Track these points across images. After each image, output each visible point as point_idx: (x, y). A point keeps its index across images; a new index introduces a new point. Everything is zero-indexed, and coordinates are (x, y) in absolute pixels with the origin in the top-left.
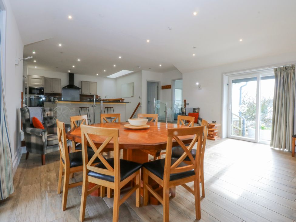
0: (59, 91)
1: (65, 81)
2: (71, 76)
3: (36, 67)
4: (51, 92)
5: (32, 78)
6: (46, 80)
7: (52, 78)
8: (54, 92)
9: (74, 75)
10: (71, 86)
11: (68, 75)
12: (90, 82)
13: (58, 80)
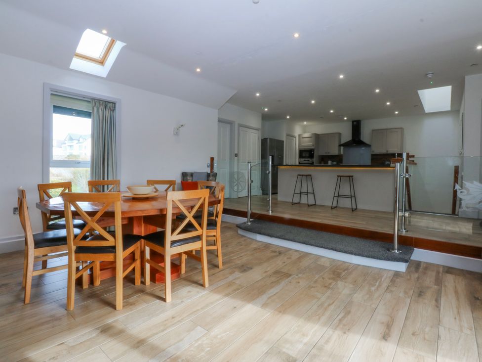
0: (336, 150)
3: (305, 123)
4: (326, 153)
5: (303, 138)
6: (318, 138)
7: (328, 134)
8: (328, 153)
9: (362, 121)
10: (356, 141)
11: (352, 124)
12: (386, 129)
13: (335, 135)
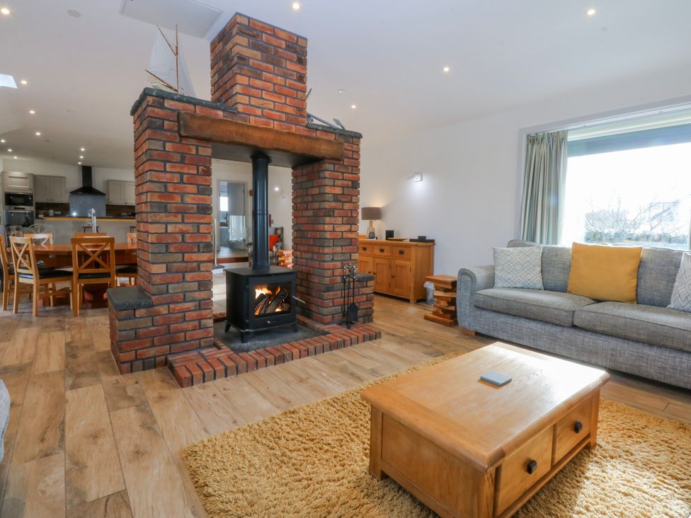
0: (64, 198)
1: (75, 181)
2: (87, 171)
3: (15, 158)
4: (48, 200)
5: (10, 177)
6: (35, 179)
7: (50, 176)
8: (52, 200)
9: (93, 168)
10: (87, 189)
11: (81, 169)
12: (124, 182)
13: (60, 180)
